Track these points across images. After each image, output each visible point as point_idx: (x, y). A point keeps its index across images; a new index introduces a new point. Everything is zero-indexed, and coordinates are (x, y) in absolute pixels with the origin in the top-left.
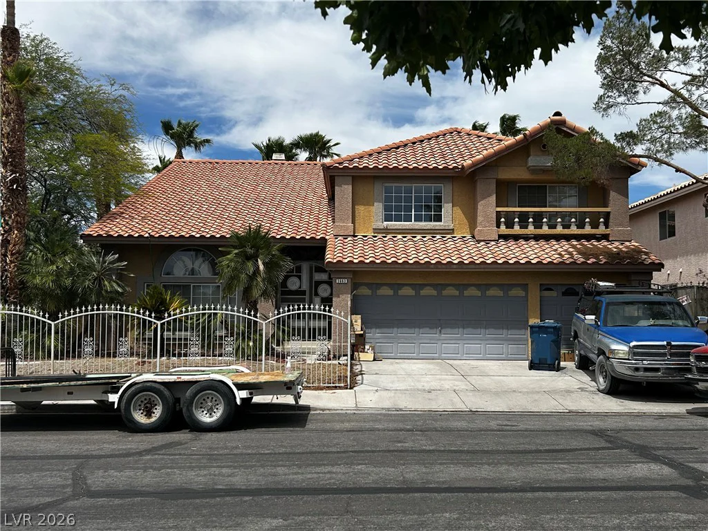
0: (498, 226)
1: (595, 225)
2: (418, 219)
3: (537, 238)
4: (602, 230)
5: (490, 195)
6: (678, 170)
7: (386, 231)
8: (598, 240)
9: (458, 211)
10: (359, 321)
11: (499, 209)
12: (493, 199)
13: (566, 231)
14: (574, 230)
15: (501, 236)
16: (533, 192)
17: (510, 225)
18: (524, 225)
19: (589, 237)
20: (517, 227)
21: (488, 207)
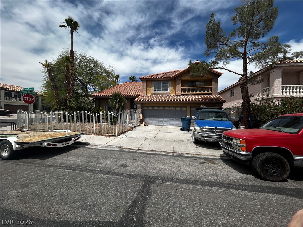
0: (182, 92)
1: (208, 91)
2: (162, 91)
3: (192, 95)
4: (210, 92)
5: (179, 84)
6: (230, 71)
7: (155, 94)
8: (209, 95)
9: (172, 88)
10: (142, 116)
11: (182, 87)
12: (180, 85)
13: (200, 93)
14: (202, 92)
15: (182, 94)
16: (192, 83)
17: (185, 91)
18: (188, 91)
19: (206, 94)
20: (187, 92)
21: (179, 87)
